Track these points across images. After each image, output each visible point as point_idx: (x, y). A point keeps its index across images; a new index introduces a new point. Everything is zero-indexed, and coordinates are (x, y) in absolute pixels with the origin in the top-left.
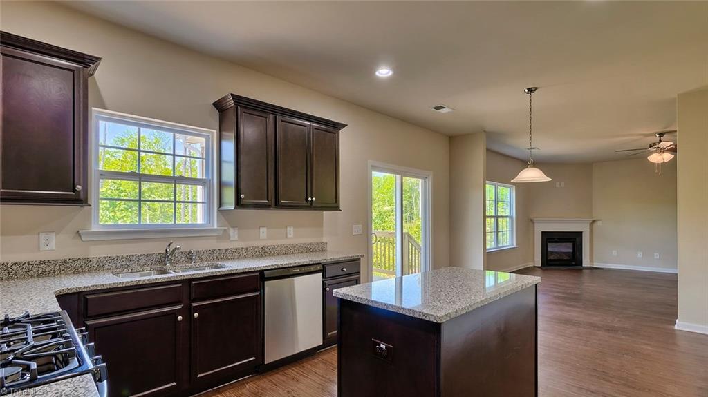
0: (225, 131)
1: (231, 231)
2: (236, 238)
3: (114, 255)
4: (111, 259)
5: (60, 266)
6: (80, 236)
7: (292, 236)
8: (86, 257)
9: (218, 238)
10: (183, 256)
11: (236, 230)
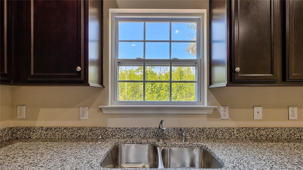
0: (214, 8)
1: (221, 110)
2: (227, 117)
3: (123, 127)
4: (120, 130)
5: (89, 132)
6: (102, 110)
7: (296, 117)
8: (105, 126)
9: (209, 116)
10: (175, 132)
11: (227, 109)
